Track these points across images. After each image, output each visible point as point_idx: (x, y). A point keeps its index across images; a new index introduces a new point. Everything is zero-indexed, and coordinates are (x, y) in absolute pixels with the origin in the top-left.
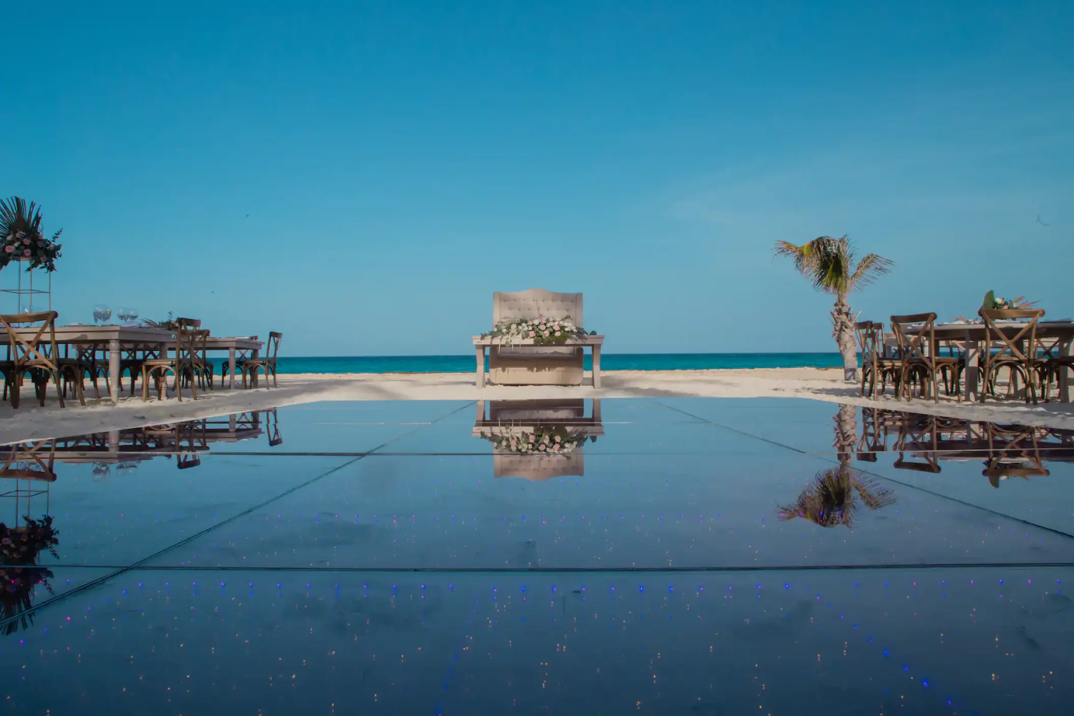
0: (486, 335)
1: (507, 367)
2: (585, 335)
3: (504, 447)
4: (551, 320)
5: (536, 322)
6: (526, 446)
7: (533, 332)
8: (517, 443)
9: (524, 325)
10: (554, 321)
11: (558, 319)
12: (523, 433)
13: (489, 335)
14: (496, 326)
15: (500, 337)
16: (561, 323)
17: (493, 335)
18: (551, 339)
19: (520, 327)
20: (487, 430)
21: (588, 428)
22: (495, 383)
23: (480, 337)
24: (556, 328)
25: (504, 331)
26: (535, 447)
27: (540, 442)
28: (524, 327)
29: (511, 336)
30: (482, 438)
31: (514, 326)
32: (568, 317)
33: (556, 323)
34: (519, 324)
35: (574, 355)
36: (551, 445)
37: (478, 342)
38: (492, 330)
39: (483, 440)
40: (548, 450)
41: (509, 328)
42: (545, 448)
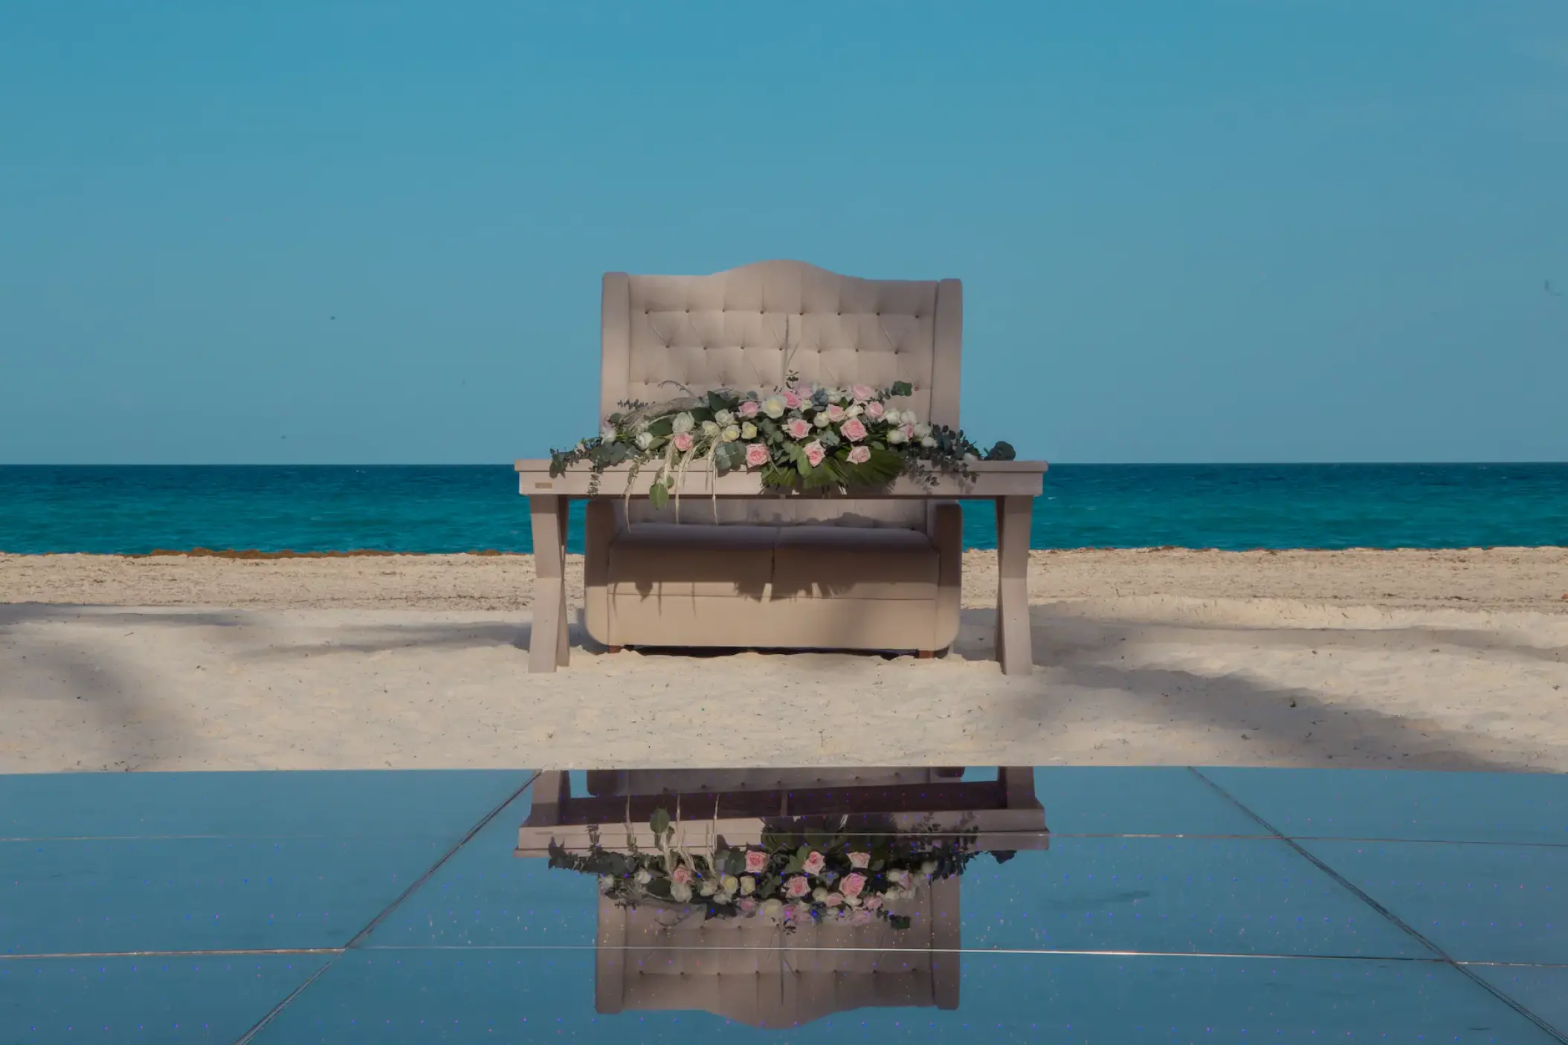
0: (571, 457)
1: (660, 581)
2: (969, 457)
3: (644, 891)
4: (834, 396)
5: (774, 408)
6: (730, 884)
7: (759, 446)
8: (695, 875)
9: (724, 416)
10: (845, 403)
11: (862, 394)
12: (721, 843)
13: (583, 456)
14: (615, 421)
15: (628, 464)
16: (873, 410)
17: (600, 455)
18: (834, 477)
19: (709, 427)
20: (577, 838)
21: (982, 817)
22: (603, 641)
23: (547, 463)
24: (855, 431)
25: (646, 440)
26: (769, 886)
27: (788, 870)
28: (724, 429)
29: (675, 463)
30: (551, 864)
31: (683, 423)
32: (902, 389)
33: (854, 411)
34: (705, 414)
35: (924, 530)
36: (830, 878)
37: (538, 486)
38: (595, 435)
39: (561, 873)
40: (821, 896)
41: (663, 427)
42: (809, 890)
